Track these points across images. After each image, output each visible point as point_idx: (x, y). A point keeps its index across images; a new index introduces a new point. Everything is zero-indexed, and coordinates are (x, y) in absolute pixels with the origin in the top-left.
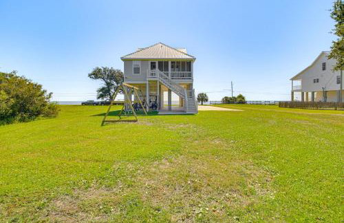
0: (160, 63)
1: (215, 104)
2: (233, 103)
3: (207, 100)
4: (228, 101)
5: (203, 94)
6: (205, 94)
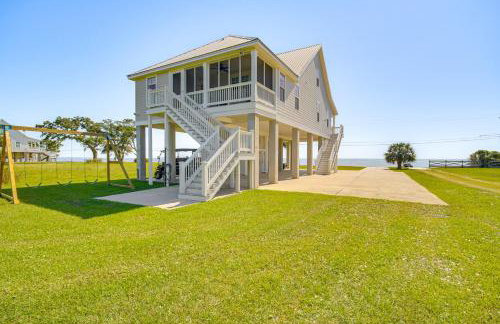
5: (401, 145)
6: (407, 146)
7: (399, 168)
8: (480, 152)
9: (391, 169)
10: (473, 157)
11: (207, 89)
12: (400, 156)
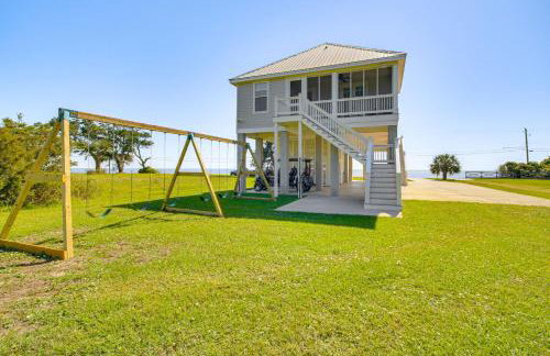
0: (312, 82)
1: (480, 179)
2: (529, 176)
3: (457, 170)
4: (514, 172)
5: (447, 157)
6: (453, 157)
7: (445, 179)
8: (508, 164)
9: (437, 180)
10: (502, 168)
11: (335, 99)
12: (445, 167)
